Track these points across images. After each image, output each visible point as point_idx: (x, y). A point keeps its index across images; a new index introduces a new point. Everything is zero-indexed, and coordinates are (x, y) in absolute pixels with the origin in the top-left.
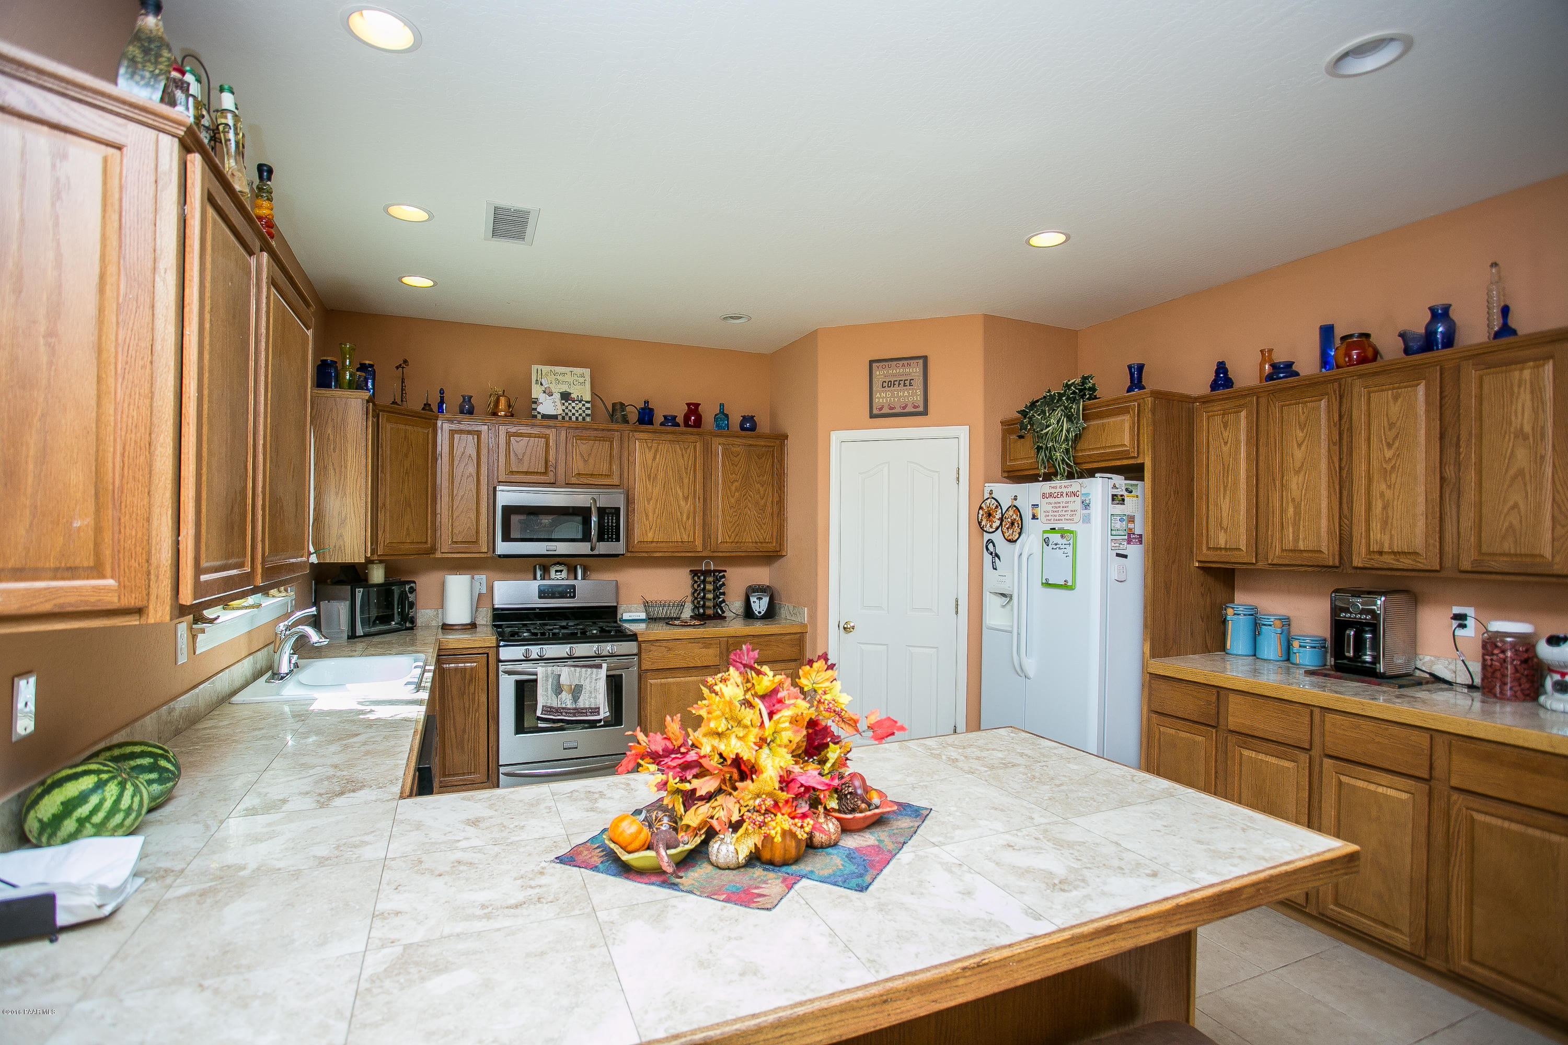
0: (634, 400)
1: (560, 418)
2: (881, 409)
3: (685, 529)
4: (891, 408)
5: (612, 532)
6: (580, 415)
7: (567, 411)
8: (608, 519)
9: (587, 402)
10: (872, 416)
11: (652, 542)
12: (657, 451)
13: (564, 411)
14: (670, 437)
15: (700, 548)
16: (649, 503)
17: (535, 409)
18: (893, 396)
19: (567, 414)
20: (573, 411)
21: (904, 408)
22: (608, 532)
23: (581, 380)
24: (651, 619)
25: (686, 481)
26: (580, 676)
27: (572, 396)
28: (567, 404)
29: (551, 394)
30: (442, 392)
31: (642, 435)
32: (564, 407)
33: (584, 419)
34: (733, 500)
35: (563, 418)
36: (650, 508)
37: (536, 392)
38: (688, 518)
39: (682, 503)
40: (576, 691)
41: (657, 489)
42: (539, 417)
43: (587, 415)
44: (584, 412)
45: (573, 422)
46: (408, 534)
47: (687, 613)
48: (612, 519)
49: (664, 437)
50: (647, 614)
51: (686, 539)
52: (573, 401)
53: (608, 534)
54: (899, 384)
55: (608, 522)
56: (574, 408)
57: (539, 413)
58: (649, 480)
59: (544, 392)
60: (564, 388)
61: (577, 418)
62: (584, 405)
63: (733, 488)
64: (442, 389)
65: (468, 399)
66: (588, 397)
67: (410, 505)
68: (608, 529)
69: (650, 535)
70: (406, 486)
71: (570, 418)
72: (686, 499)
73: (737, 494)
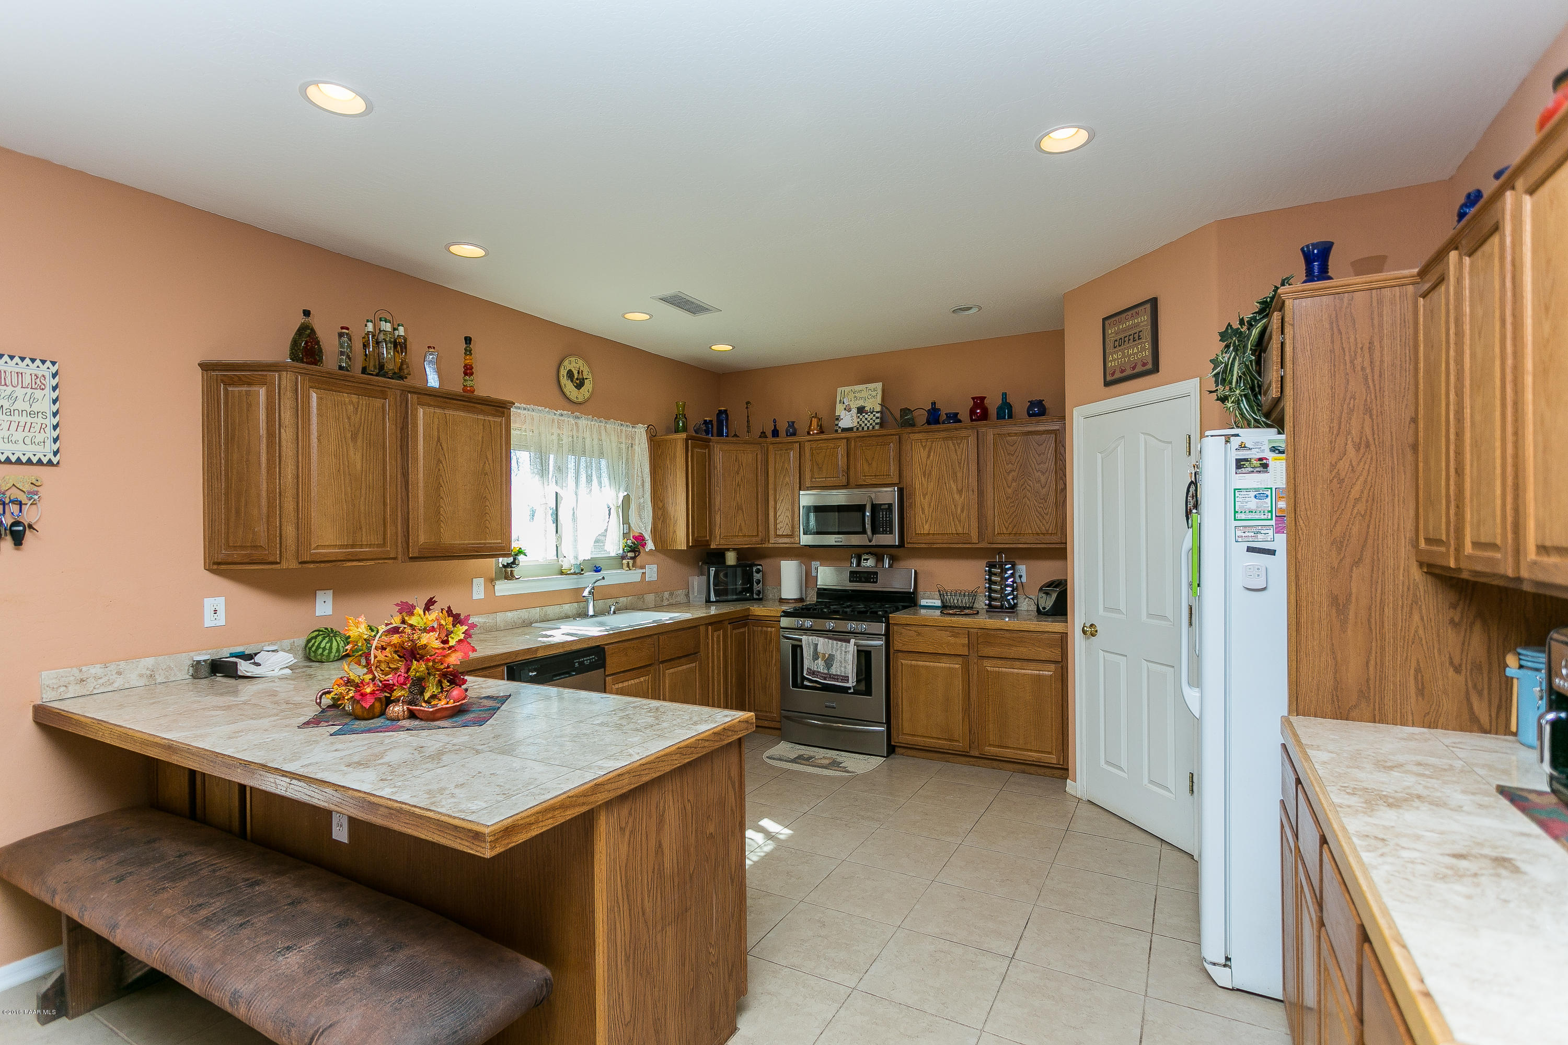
0: (920, 402)
1: (855, 429)
2: (1113, 374)
3: (960, 521)
4: (1122, 371)
5: (886, 525)
6: (871, 424)
7: (861, 422)
8: (883, 514)
9: (877, 412)
10: (1107, 384)
11: (929, 534)
12: (931, 448)
13: (858, 422)
14: (944, 434)
15: (975, 540)
16: (924, 498)
17: (837, 425)
18: (1124, 356)
19: (861, 425)
20: (866, 422)
21: (1134, 368)
22: (883, 525)
23: (874, 394)
24: (944, 607)
25: (959, 475)
26: (832, 647)
27: (866, 409)
28: (861, 417)
29: (849, 410)
30: (775, 421)
31: (917, 436)
32: (859, 420)
33: (873, 427)
34: (1009, 491)
35: (858, 429)
36: (926, 503)
37: (840, 410)
38: (962, 511)
39: (957, 496)
40: (829, 661)
41: (932, 484)
42: (840, 431)
43: (876, 424)
44: (874, 421)
45: (866, 431)
46: (741, 529)
47: (982, 603)
48: (886, 514)
49: (937, 435)
50: (942, 602)
51: (960, 530)
52: (867, 414)
53: (883, 528)
54: (1129, 340)
55: (883, 517)
56: (866, 419)
57: (840, 427)
58: (924, 476)
59: (845, 409)
60: (860, 403)
61: (868, 427)
62: (874, 415)
63: (1010, 478)
64: (774, 419)
65: (792, 424)
66: (878, 408)
67: (742, 509)
68: (883, 523)
69: (927, 527)
70: (738, 495)
71: (863, 428)
72: (960, 492)
73: (1014, 484)
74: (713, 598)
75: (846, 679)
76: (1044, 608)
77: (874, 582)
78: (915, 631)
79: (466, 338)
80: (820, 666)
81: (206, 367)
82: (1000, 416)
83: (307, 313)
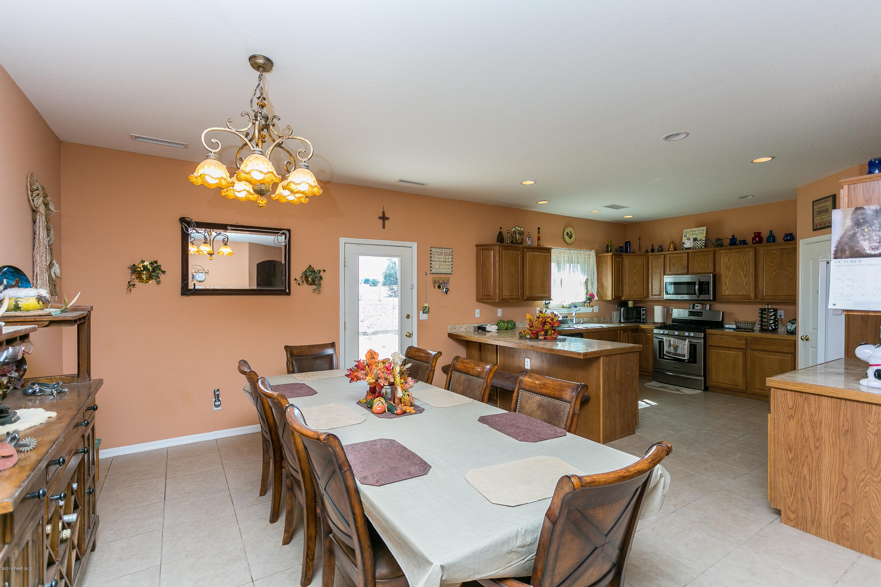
0: (727, 235)
1: (692, 248)
2: (817, 226)
3: (745, 290)
4: (820, 225)
5: (706, 291)
6: (700, 246)
7: (695, 245)
8: (705, 286)
9: (703, 240)
10: (814, 230)
11: (728, 295)
12: (730, 257)
13: (694, 245)
14: (736, 250)
15: (753, 298)
16: (726, 279)
17: (683, 246)
18: (821, 219)
19: (695, 246)
20: (697, 245)
21: (825, 224)
22: (705, 291)
23: (702, 232)
24: (738, 328)
25: (745, 268)
26: (678, 342)
27: (698, 239)
28: (695, 243)
29: (689, 240)
30: (652, 245)
31: (723, 251)
32: (694, 244)
33: (701, 247)
34: (772, 276)
35: (693, 248)
36: (727, 281)
37: (684, 240)
38: (746, 285)
39: (743, 278)
40: (676, 348)
41: (731, 273)
42: (684, 249)
43: (703, 246)
44: (702, 244)
45: (697, 249)
46: (635, 292)
47: (757, 327)
48: (706, 286)
49: (733, 251)
50: (737, 326)
51: (745, 293)
52: (698, 241)
53: (705, 292)
54: (823, 212)
55: (705, 287)
56: (698, 243)
57: (684, 247)
58: (727, 269)
59: (687, 239)
60: (695, 236)
61: (699, 247)
62: (702, 242)
63: (772, 269)
65: (661, 246)
66: (704, 239)
67: (636, 283)
68: (705, 290)
69: (727, 292)
70: (634, 277)
71: (696, 248)
72: (745, 276)
73: (774, 273)
74: (622, 321)
75: (684, 356)
76: (790, 330)
77: (701, 316)
78: (719, 337)
79: (538, 228)
80: (672, 350)
81: (476, 246)
82: (768, 241)
83: (501, 228)
